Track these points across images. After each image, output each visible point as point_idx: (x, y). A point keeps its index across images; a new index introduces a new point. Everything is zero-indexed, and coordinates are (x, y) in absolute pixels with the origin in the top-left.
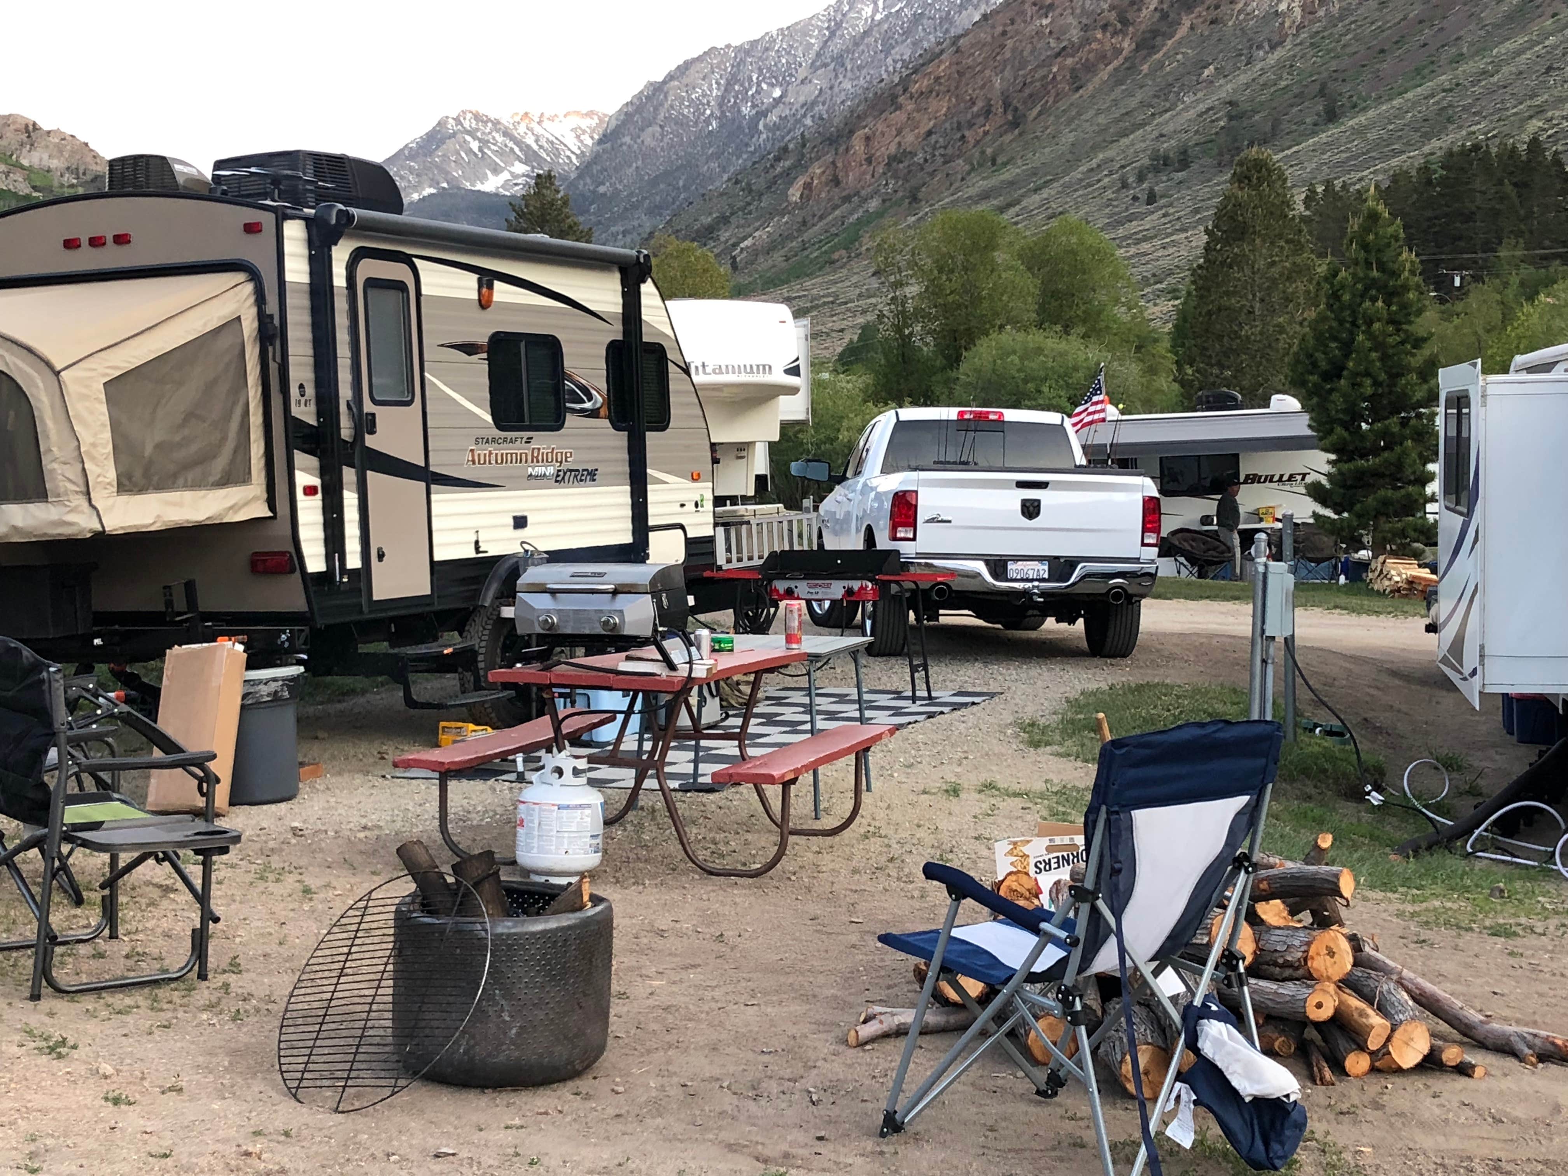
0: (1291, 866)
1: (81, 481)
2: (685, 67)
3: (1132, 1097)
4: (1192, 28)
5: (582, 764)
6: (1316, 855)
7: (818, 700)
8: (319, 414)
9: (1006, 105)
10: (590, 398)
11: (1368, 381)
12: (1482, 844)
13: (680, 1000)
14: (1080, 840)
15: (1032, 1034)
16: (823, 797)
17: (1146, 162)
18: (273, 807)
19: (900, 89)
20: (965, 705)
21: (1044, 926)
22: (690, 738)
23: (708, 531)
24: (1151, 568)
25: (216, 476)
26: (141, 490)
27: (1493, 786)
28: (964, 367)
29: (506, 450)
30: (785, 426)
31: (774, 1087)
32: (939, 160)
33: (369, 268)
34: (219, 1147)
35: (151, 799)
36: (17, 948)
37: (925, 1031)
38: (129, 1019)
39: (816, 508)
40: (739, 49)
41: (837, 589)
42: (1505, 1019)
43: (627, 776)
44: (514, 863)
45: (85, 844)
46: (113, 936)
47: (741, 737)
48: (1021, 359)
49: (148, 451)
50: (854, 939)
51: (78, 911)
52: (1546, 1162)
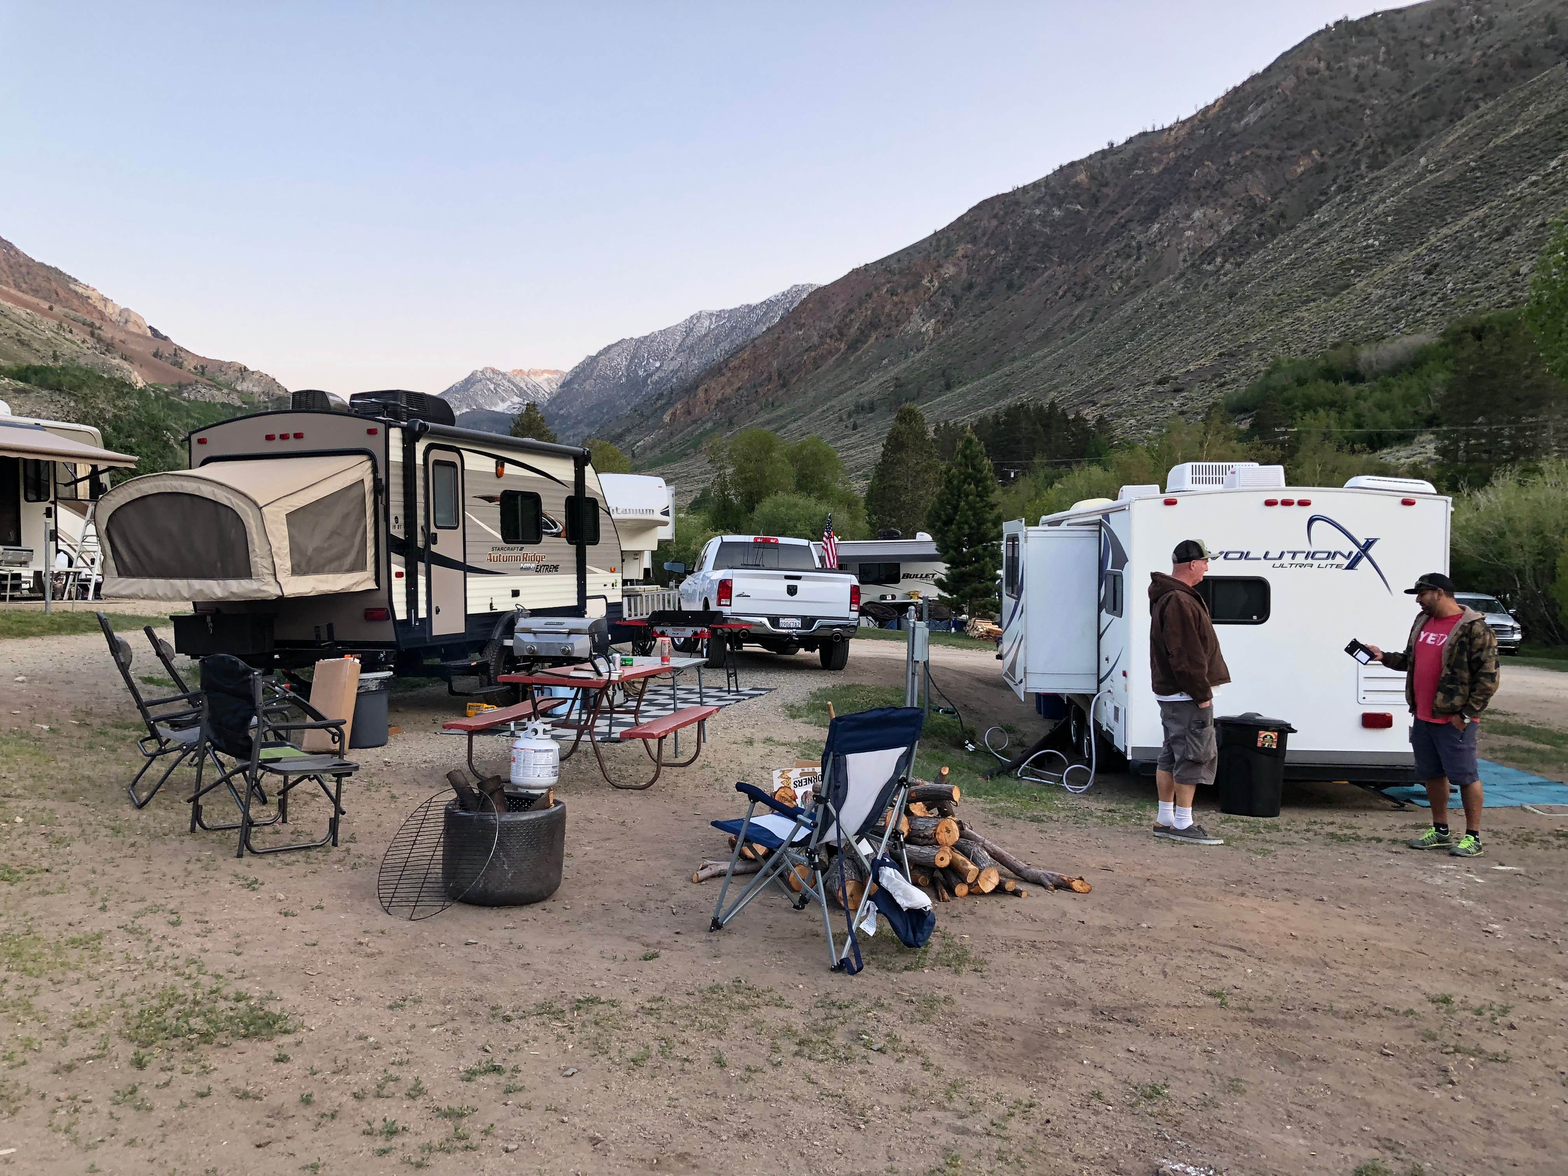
0: (927, 784)
1: (271, 568)
2: (609, 348)
3: (844, 909)
4: (877, 338)
5: (548, 727)
6: (941, 778)
7: (678, 692)
8: (406, 533)
9: (780, 376)
10: (556, 527)
11: (966, 527)
12: (1025, 772)
13: (601, 858)
14: (818, 770)
15: (792, 875)
16: (680, 746)
17: (853, 408)
18: (373, 750)
19: (723, 366)
20: (757, 695)
21: (800, 816)
22: (607, 712)
23: (619, 600)
24: (855, 623)
25: (346, 566)
26: (305, 573)
27: (1031, 741)
28: (757, 512)
29: (508, 553)
30: (660, 542)
31: (652, 905)
32: (744, 403)
33: (435, 455)
34: (344, 940)
35: (305, 744)
36: (229, 828)
37: (735, 874)
38: (293, 868)
39: (677, 587)
40: (638, 340)
41: (689, 632)
42: (1038, 867)
43: (572, 734)
44: (509, 782)
45: (272, 770)
46: (284, 821)
47: (636, 712)
48: (787, 509)
49: (310, 552)
50: (696, 823)
51: (264, 808)
52: (1058, 943)
